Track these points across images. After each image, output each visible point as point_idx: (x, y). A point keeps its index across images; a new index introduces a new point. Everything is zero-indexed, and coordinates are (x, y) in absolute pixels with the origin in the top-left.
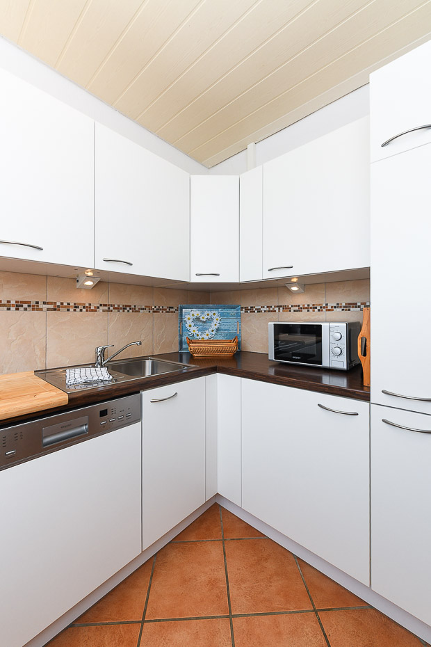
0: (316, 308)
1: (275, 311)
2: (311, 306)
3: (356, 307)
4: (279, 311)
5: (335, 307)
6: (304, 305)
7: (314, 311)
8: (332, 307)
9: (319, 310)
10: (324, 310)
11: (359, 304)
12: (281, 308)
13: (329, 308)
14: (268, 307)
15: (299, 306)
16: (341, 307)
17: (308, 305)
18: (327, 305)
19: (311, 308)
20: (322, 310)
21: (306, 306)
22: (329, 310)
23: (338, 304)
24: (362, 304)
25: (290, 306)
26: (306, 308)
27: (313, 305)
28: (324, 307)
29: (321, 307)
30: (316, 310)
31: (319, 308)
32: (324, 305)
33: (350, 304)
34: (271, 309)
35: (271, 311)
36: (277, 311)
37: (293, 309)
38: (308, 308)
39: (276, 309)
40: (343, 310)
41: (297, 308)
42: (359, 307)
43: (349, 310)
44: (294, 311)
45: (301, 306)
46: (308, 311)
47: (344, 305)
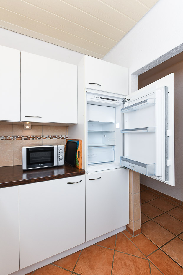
0: (37, 138)
1: (11, 139)
2: (35, 136)
3: (56, 137)
4: (14, 139)
5: (47, 137)
6: (31, 136)
7: (36, 139)
8: (45, 137)
9: (39, 139)
10: (42, 139)
11: (57, 136)
12: (15, 138)
13: (44, 138)
14: (4, 137)
15: (28, 136)
16: (49, 137)
17: (33, 136)
18: (43, 136)
19: (35, 138)
20: (41, 139)
21: (32, 136)
22: (44, 139)
23: (48, 136)
24: (58, 136)
25: (22, 136)
26: (32, 138)
27: (36, 136)
28: (42, 137)
29: (40, 137)
30: (38, 139)
31: (39, 137)
32: (42, 136)
33: (53, 136)
34: (8, 138)
35: (8, 139)
36: (12, 139)
37: (23, 138)
38: (33, 138)
39: (12, 138)
40: (50, 139)
41: (26, 138)
42: (57, 137)
43: (53, 139)
44: (25, 139)
45: (29, 136)
46: (33, 139)
47: (51, 136)
